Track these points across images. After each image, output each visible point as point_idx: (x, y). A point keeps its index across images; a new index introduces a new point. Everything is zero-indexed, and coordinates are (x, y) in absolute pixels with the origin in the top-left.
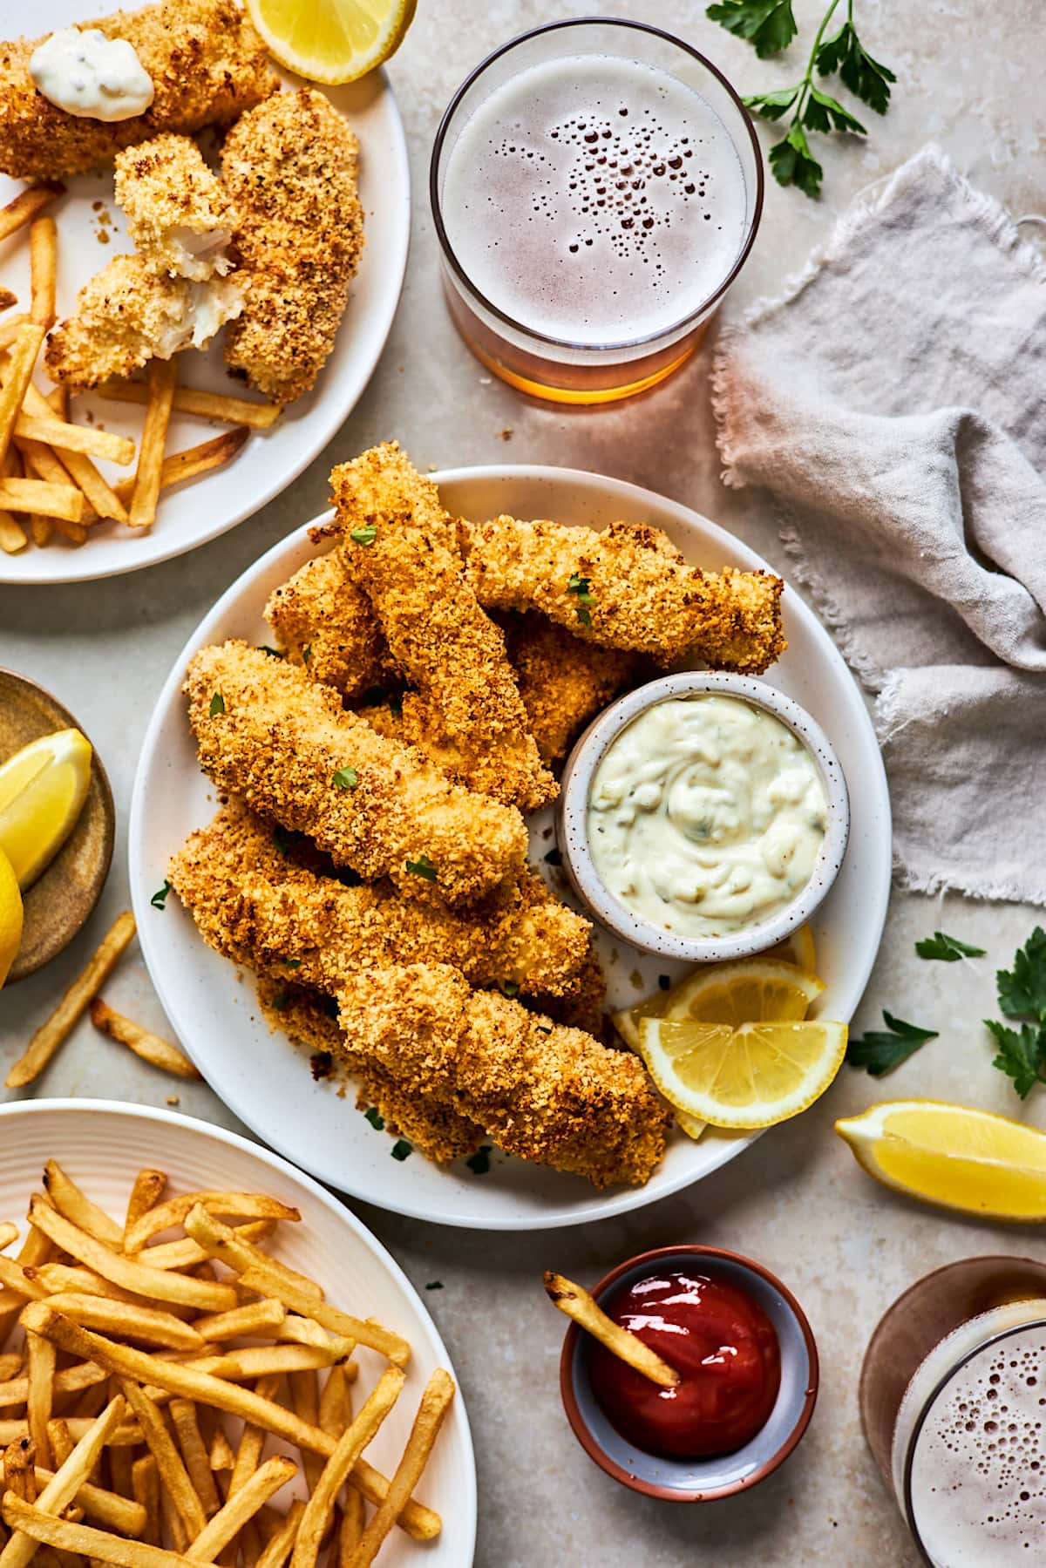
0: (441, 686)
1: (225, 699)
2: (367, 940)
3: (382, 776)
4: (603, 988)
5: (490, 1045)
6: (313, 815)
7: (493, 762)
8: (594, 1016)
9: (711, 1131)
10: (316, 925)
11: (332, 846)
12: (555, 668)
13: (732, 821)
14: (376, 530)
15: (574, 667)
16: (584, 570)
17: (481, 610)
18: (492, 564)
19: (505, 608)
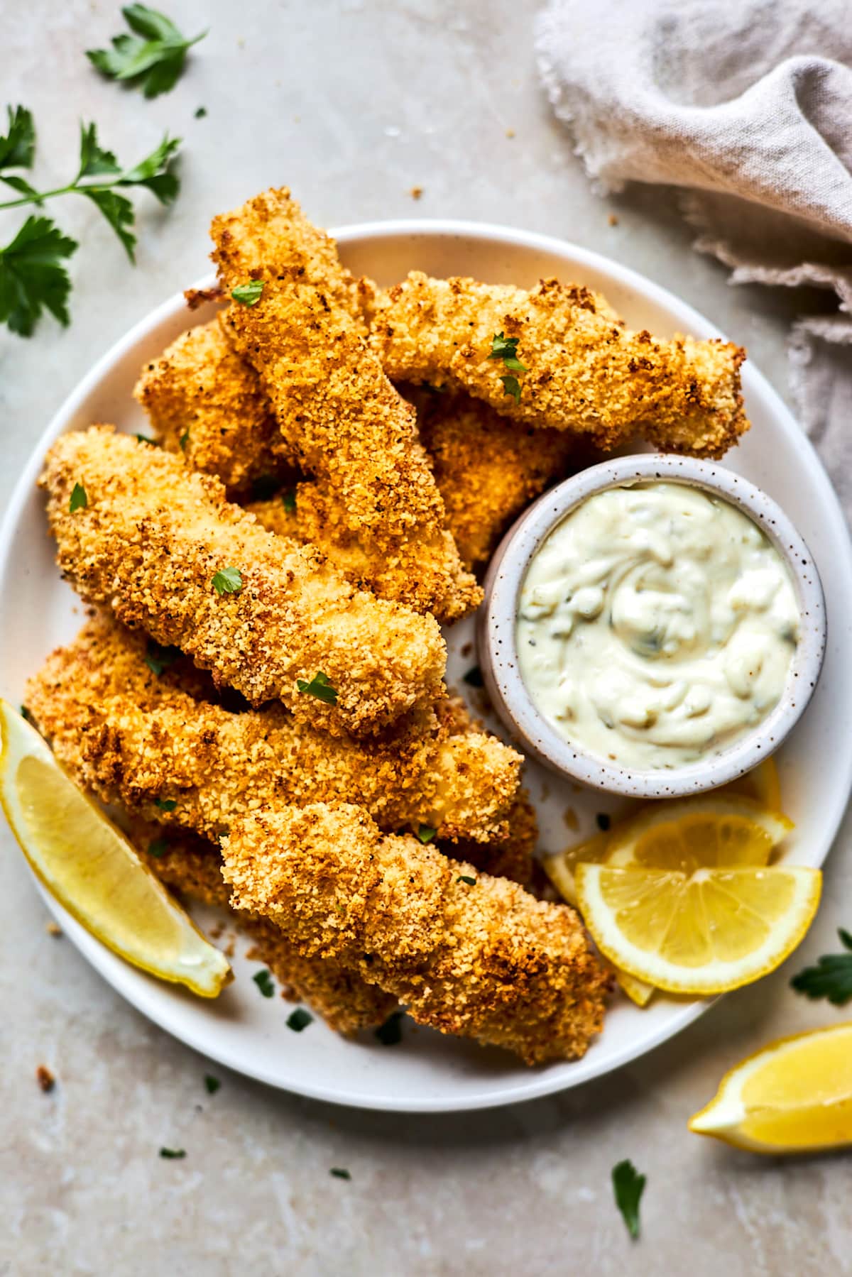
0: (341, 471)
1: (87, 491)
2: (255, 778)
3: (271, 578)
4: (534, 831)
5: (405, 901)
6: (189, 624)
7: (404, 563)
8: (523, 863)
9: (659, 995)
10: (193, 760)
11: (212, 662)
12: (476, 453)
13: (688, 632)
14: (263, 286)
15: (499, 452)
16: (511, 331)
17: (388, 382)
18: (400, 327)
19: (416, 381)
